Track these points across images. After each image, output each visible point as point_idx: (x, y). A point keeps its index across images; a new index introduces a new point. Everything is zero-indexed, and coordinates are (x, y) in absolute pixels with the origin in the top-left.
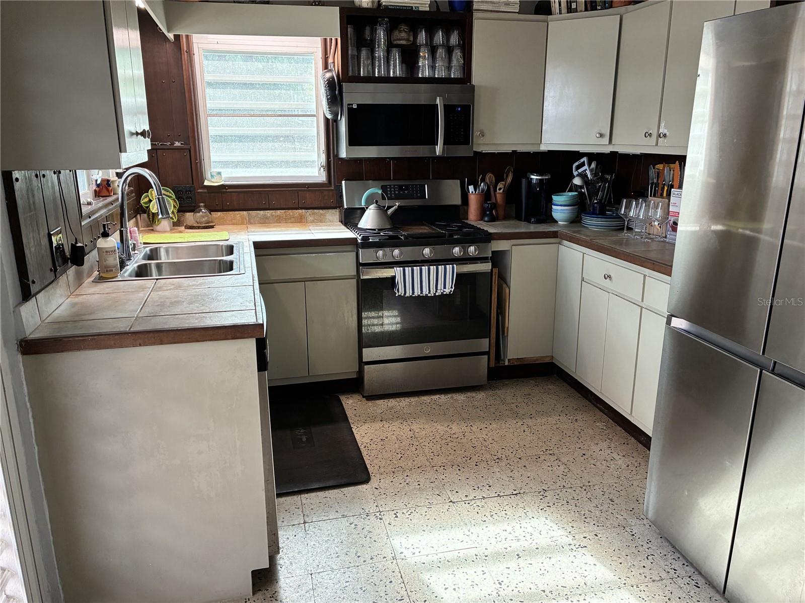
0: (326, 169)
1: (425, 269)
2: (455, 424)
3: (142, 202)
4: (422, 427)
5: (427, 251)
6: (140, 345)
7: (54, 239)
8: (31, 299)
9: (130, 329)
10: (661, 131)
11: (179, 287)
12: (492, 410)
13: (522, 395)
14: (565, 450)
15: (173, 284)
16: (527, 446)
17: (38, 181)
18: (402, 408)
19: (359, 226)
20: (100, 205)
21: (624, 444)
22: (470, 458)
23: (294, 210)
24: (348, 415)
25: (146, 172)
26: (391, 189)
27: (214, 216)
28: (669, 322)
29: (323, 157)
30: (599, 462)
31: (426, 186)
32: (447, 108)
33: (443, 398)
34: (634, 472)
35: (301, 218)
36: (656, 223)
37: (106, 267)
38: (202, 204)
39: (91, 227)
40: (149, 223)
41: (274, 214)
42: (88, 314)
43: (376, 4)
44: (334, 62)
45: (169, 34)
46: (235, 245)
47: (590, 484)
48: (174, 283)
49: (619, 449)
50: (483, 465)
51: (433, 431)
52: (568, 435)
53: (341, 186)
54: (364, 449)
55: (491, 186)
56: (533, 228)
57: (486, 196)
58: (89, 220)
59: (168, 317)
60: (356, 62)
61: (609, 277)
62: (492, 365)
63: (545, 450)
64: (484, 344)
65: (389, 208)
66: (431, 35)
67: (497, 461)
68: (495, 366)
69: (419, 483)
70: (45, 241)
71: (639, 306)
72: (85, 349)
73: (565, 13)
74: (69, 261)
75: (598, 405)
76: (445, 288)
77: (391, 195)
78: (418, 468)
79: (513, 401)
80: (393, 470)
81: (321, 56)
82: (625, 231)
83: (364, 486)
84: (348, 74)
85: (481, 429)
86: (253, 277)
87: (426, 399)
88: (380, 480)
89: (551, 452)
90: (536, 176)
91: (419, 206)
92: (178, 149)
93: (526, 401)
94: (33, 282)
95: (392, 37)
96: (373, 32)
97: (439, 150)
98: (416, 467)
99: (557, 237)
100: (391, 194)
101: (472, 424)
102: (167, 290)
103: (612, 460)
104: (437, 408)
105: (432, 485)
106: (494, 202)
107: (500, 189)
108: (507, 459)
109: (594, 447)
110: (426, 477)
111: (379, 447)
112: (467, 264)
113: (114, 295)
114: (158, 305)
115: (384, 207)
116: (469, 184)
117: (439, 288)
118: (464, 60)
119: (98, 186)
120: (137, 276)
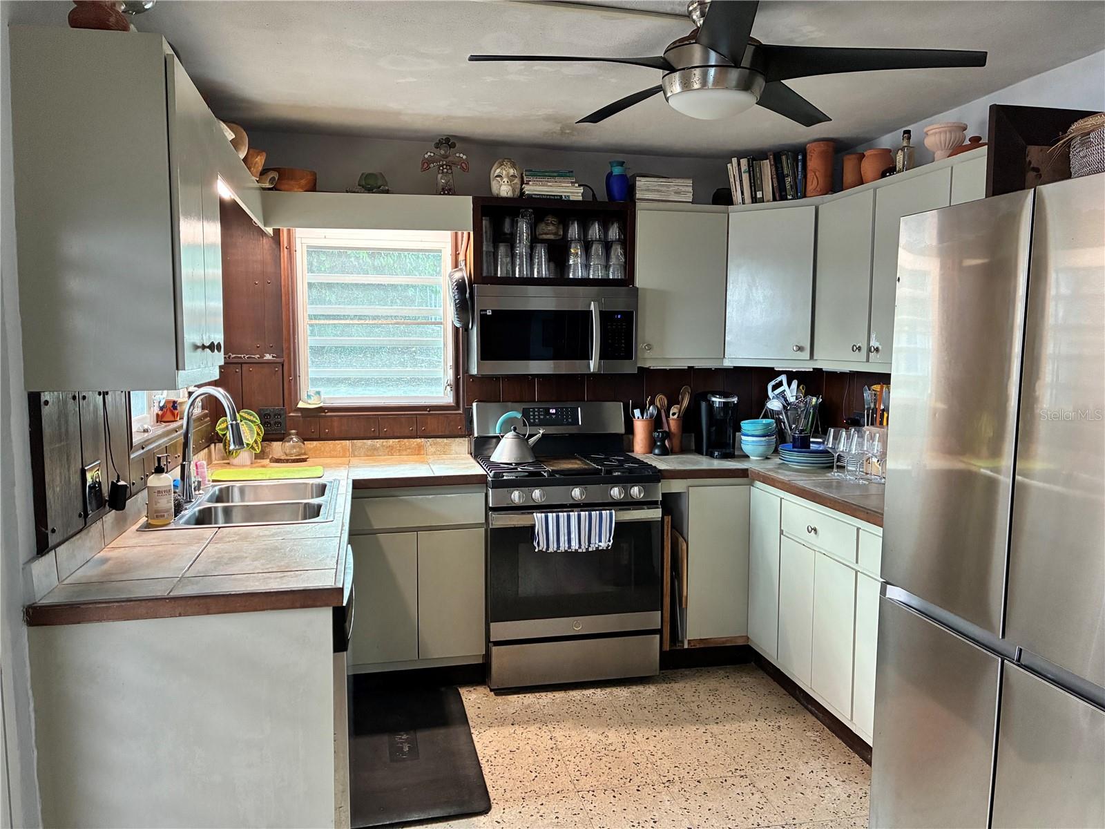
0: (453, 388)
1: (574, 515)
2: (613, 730)
3: (217, 429)
4: (567, 734)
5: (576, 492)
6: (180, 615)
7: (89, 476)
8: (48, 552)
9: (169, 593)
10: (872, 344)
11: (245, 538)
12: (665, 711)
13: (706, 690)
14: (762, 770)
15: (238, 535)
16: (710, 763)
17: (76, 405)
18: (542, 707)
19: (491, 459)
20: (160, 432)
21: (845, 763)
22: (631, 780)
23: (411, 440)
24: (468, 716)
25: (219, 393)
26: (534, 413)
27: (309, 446)
28: (883, 592)
29: (450, 374)
30: (808, 790)
31: (579, 409)
32: (603, 315)
33: (598, 694)
34: (858, 806)
35: (419, 450)
36: (875, 460)
37: (157, 511)
38: (293, 431)
39: (143, 460)
40: (225, 455)
41: (384, 444)
42: (121, 573)
43: (517, 192)
44: (466, 260)
45: (267, 228)
46: (328, 484)
47: (795, 822)
48: (240, 533)
49: (837, 772)
50: (648, 789)
51: (583, 740)
52: (767, 749)
53: (471, 408)
54: (486, 764)
55: (663, 411)
56: (718, 464)
57: (656, 423)
58: (141, 451)
59: (221, 579)
60: (492, 261)
61: (815, 530)
62: (667, 647)
63: (733, 770)
64: (654, 619)
65: (531, 436)
66: (584, 229)
67: (667, 784)
68: (670, 650)
69: (557, 815)
70: (76, 479)
71: (852, 569)
72: (108, 619)
73: (749, 203)
74: (107, 503)
75: (810, 706)
76: (600, 541)
77: (534, 421)
78: (558, 792)
79: (693, 699)
80: (523, 795)
81: (450, 252)
82: (835, 470)
83: (482, 818)
84: (482, 274)
85: (647, 739)
86: (343, 525)
87: (576, 694)
88: (504, 809)
89: (743, 774)
90: (719, 398)
91: (571, 435)
92: (268, 363)
93: (711, 698)
94: (53, 531)
95: (537, 231)
96: (514, 224)
97: (593, 365)
98: (555, 792)
99: (747, 476)
100: (534, 419)
101: (635, 730)
102: (229, 542)
103: (827, 786)
104: (590, 707)
105: (576, 818)
106: (667, 430)
107: (674, 414)
108: (681, 783)
109: (802, 768)
110: (568, 806)
111: (507, 761)
112: (630, 509)
113: (160, 548)
114: (212, 562)
115: (525, 435)
116: (634, 407)
117: (593, 541)
118: (625, 258)
119: (161, 409)
120: (196, 524)
